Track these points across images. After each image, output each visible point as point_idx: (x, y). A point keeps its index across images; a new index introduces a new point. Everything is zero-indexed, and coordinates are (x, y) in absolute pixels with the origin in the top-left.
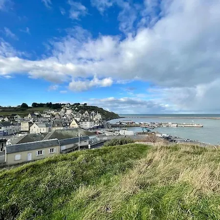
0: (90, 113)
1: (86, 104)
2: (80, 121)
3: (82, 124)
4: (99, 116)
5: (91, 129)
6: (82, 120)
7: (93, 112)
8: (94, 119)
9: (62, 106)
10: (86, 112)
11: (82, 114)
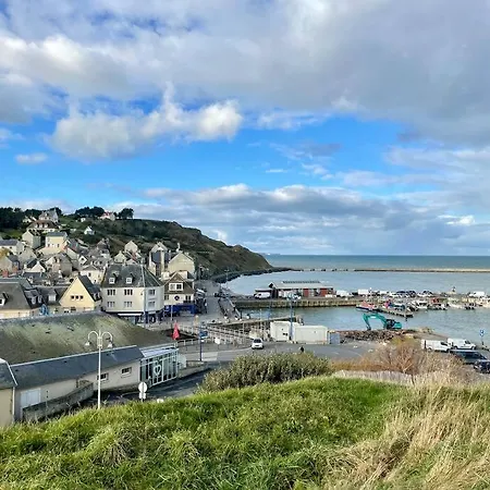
0: (145, 251)
1: (128, 212)
2: (105, 284)
3: (111, 298)
4: (183, 264)
5: (149, 317)
6: (112, 281)
7: (159, 247)
8: (165, 276)
9: (27, 220)
10: (131, 246)
11: (113, 254)
